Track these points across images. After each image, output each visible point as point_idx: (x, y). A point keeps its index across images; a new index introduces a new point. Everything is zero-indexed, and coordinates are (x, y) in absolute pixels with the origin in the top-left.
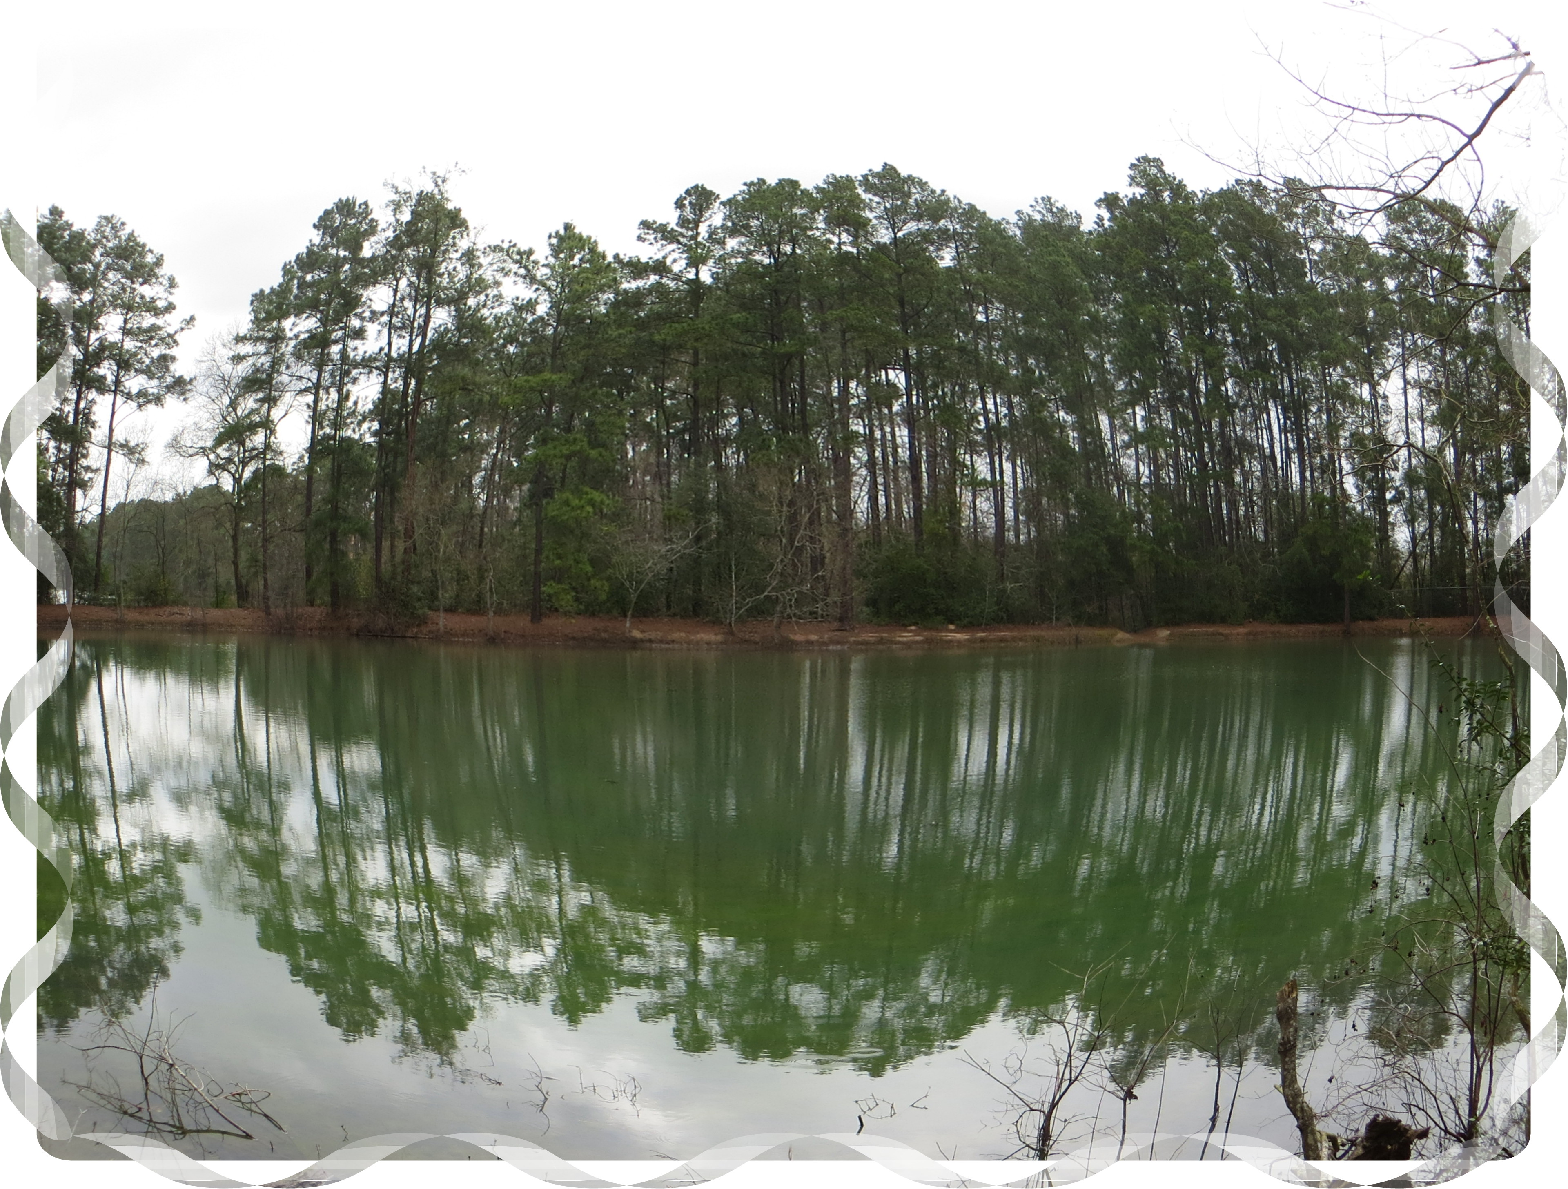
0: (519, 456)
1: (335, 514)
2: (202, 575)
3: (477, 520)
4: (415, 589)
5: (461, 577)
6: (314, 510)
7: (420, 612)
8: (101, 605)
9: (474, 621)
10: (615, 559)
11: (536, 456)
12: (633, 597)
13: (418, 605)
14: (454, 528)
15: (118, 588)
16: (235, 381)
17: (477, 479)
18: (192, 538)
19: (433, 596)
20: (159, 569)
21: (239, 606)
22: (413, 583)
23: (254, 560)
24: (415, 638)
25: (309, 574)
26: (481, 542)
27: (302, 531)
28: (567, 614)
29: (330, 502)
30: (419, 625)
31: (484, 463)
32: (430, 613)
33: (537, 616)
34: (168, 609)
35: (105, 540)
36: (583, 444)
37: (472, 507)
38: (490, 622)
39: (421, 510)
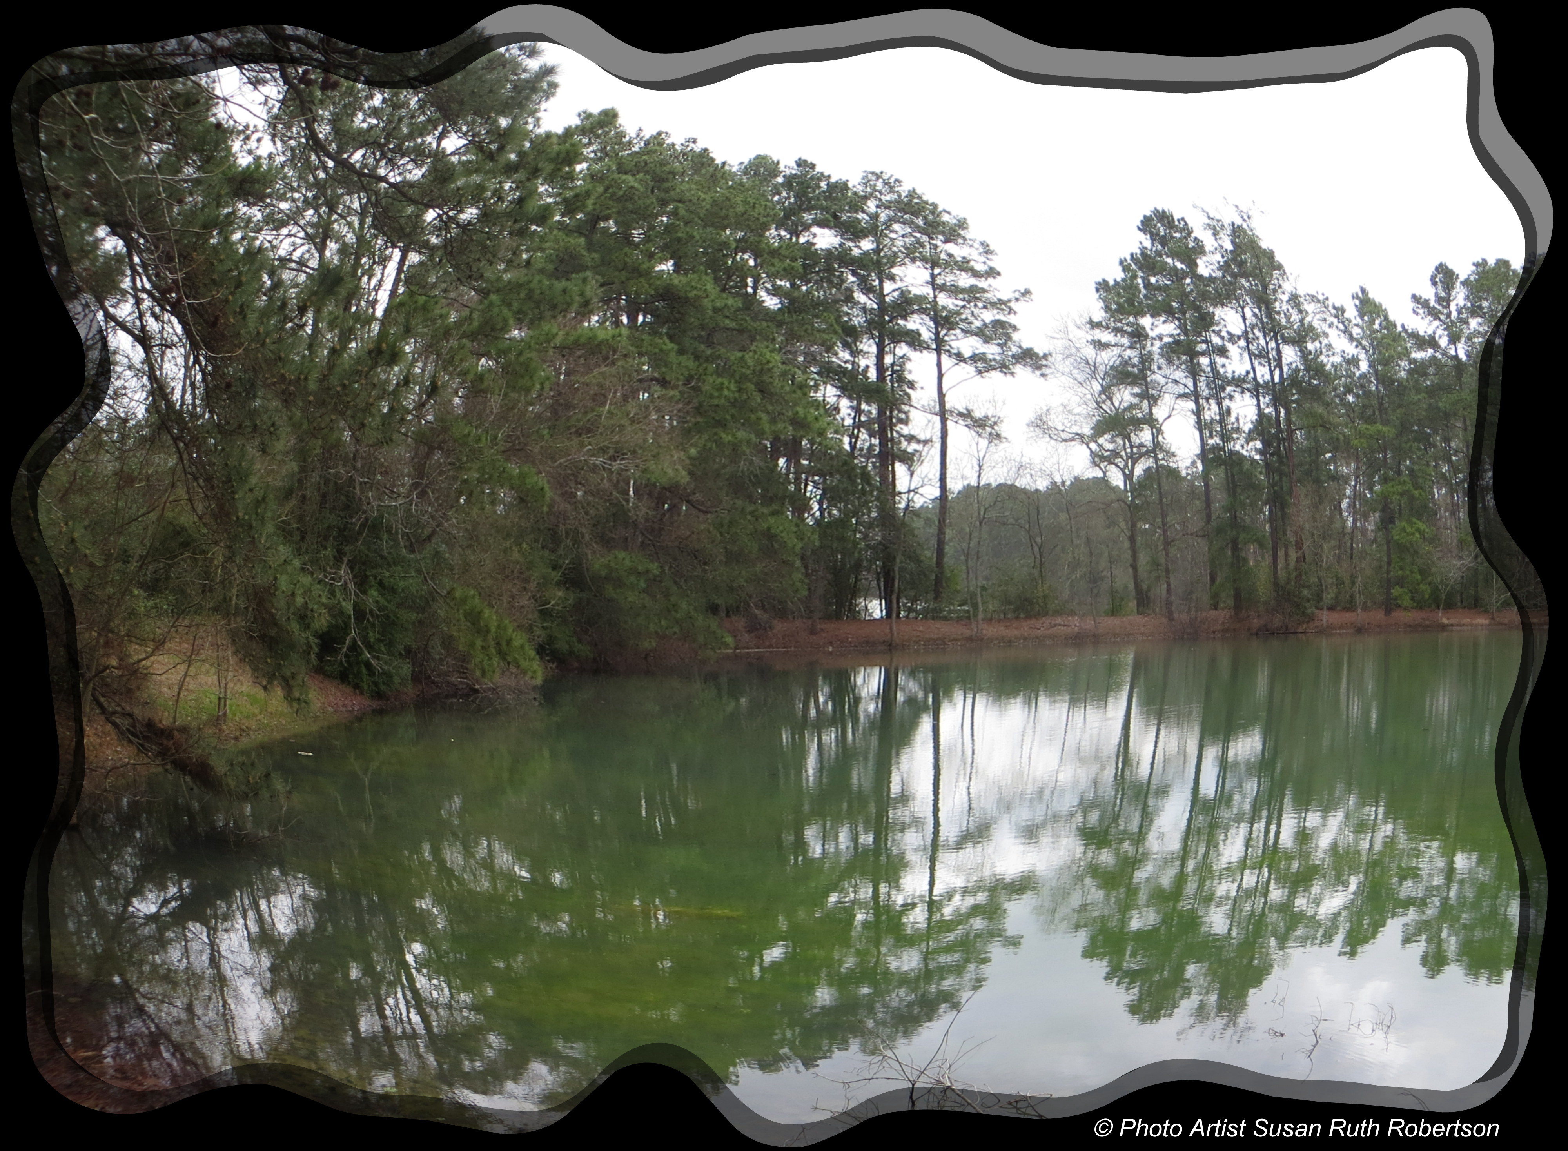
0: (1371, 490)
1: (1234, 521)
2: (1094, 579)
3: (1347, 537)
4: (1305, 592)
5: (1339, 582)
6: (1214, 517)
7: (1309, 611)
8: (945, 619)
9: (1348, 616)
10: (1434, 570)
11: (1382, 492)
12: (1443, 596)
13: (1307, 605)
14: (1333, 543)
15: (973, 595)
16: (1102, 369)
17: (1344, 504)
18: (1078, 537)
19: (1319, 597)
20: (1036, 572)
21: (1139, 613)
22: (1304, 587)
23: (1155, 563)
24: (1304, 632)
25: (1213, 579)
26: (1352, 554)
27: (1203, 536)
28: (1406, 609)
29: (1229, 510)
30: (1308, 622)
31: (1348, 492)
32: (1317, 611)
33: (1388, 611)
34: (1047, 621)
35: (949, 533)
36: (1409, 486)
37: (1344, 527)
38: (1359, 617)
39: (1307, 526)
